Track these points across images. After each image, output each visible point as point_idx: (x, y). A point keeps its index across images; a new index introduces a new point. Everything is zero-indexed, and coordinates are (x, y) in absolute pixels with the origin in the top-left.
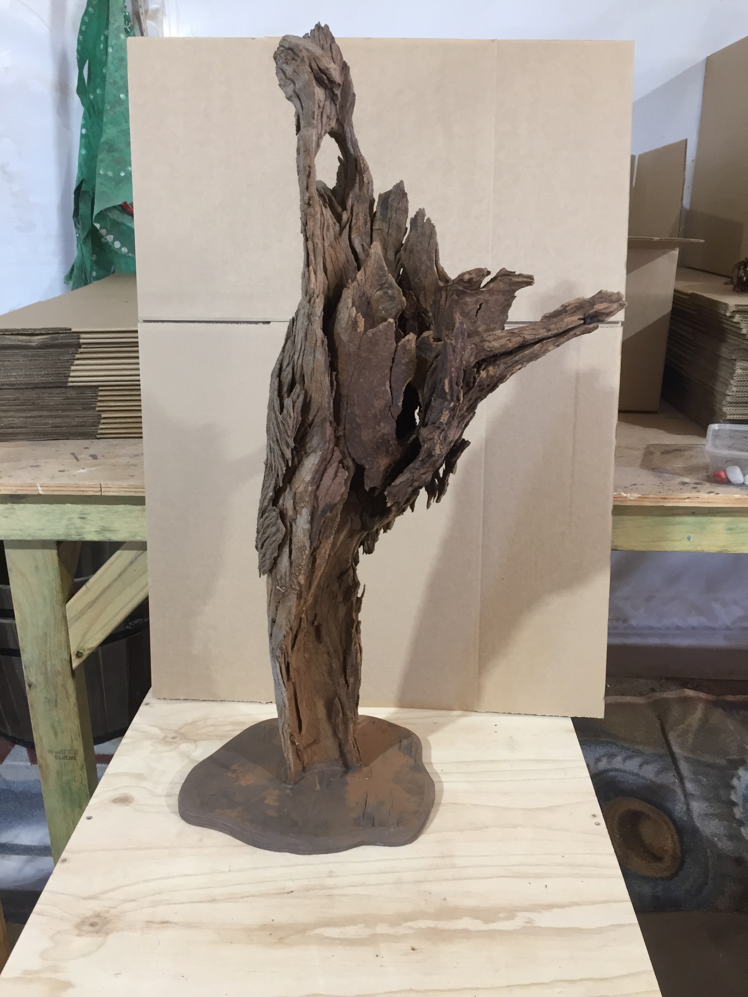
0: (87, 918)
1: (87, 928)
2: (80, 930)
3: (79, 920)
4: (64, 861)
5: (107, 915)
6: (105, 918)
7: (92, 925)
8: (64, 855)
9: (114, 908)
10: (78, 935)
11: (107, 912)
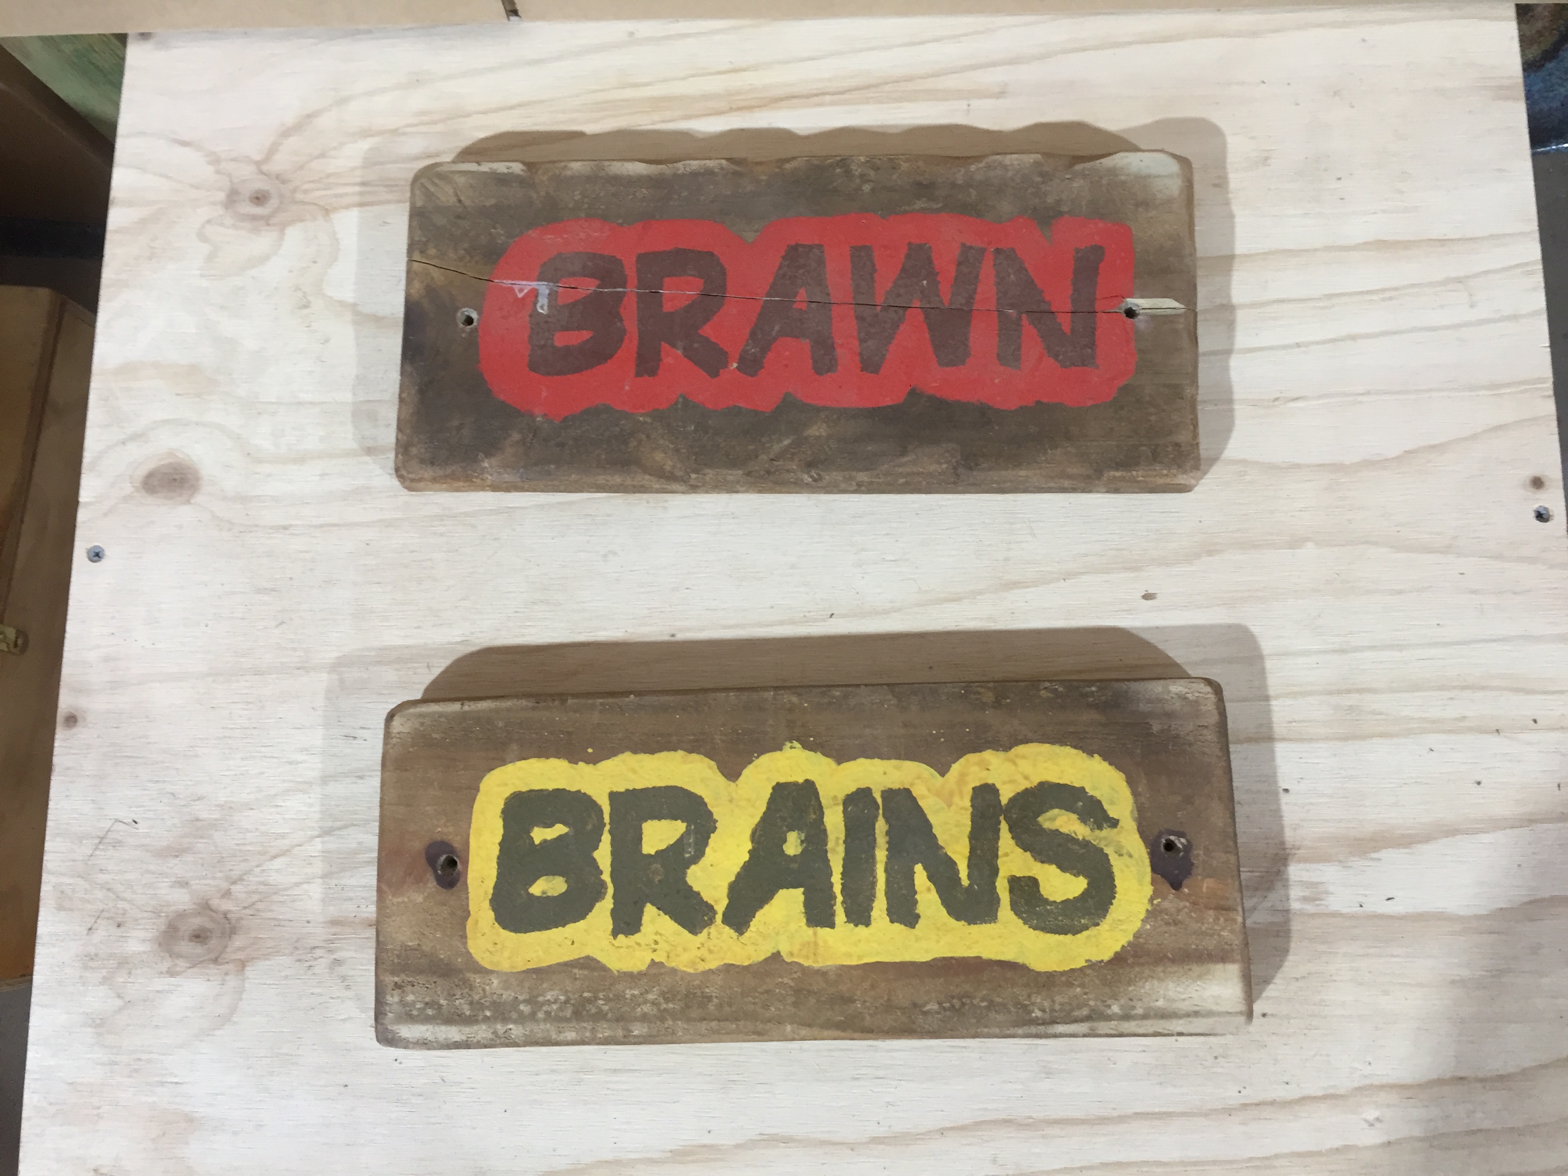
0: (182, 915)
1: (186, 947)
2: (173, 955)
3: (162, 924)
4: (72, 720)
5: (226, 905)
6: (225, 915)
7: (199, 937)
8: (66, 701)
9: (240, 880)
10: (171, 973)
11: (227, 894)
